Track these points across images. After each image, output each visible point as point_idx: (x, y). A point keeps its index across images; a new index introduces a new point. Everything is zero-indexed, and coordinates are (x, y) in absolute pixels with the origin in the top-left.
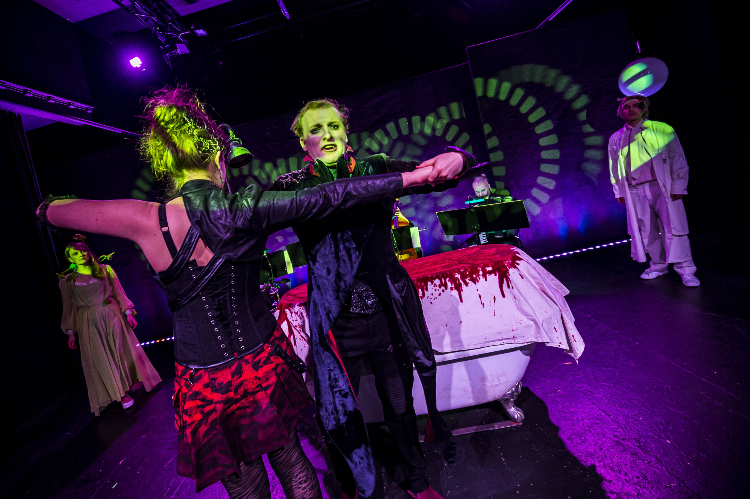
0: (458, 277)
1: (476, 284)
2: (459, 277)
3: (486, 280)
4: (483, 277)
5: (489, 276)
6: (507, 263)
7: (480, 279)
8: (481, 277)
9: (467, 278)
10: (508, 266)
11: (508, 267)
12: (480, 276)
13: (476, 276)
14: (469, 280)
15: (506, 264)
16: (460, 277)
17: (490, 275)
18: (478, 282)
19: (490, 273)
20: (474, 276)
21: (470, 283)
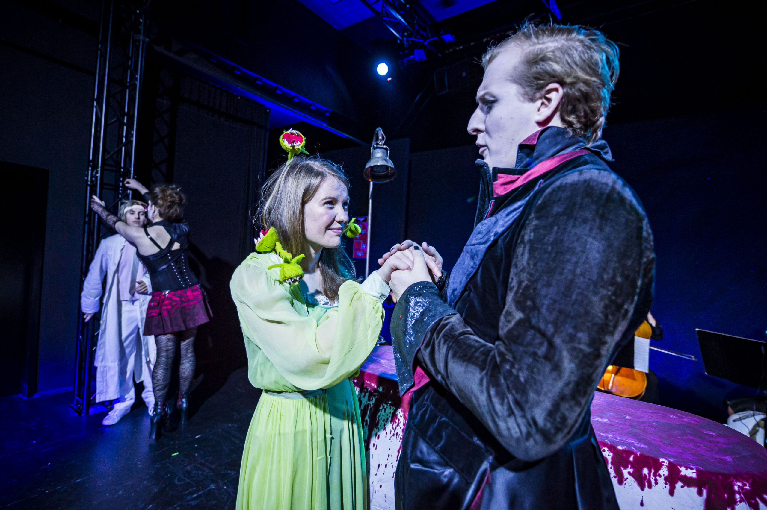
0: (607, 456)
1: (642, 489)
2: (609, 459)
3: (672, 493)
4: (666, 484)
5: (682, 487)
6: (739, 486)
7: (656, 483)
8: (661, 480)
9: (626, 468)
10: (739, 493)
11: (738, 496)
12: (658, 478)
13: (649, 474)
14: (629, 473)
15: (736, 488)
16: (612, 458)
17: (686, 487)
18: (650, 487)
19: (688, 482)
20: (645, 471)
21: (631, 481)
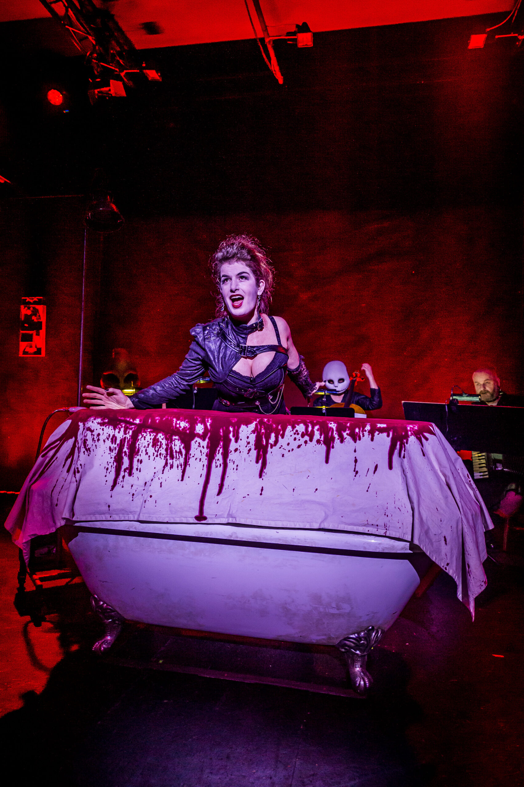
0: (333, 427)
1: (355, 442)
3: (372, 440)
4: (369, 435)
5: (378, 434)
6: (410, 428)
7: (363, 436)
8: (366, 434)
9: (345, 431)
10: (410, 431)
11: (410, 433)
12: (364, 432)
13: (359, 431)
14: (347, 434)
15: (409, 428)
16: (336, 428)
17: (380, 434)
18: (360, 439)
19: (381, 430)
20: (357, 430)
21: (348, 439)
